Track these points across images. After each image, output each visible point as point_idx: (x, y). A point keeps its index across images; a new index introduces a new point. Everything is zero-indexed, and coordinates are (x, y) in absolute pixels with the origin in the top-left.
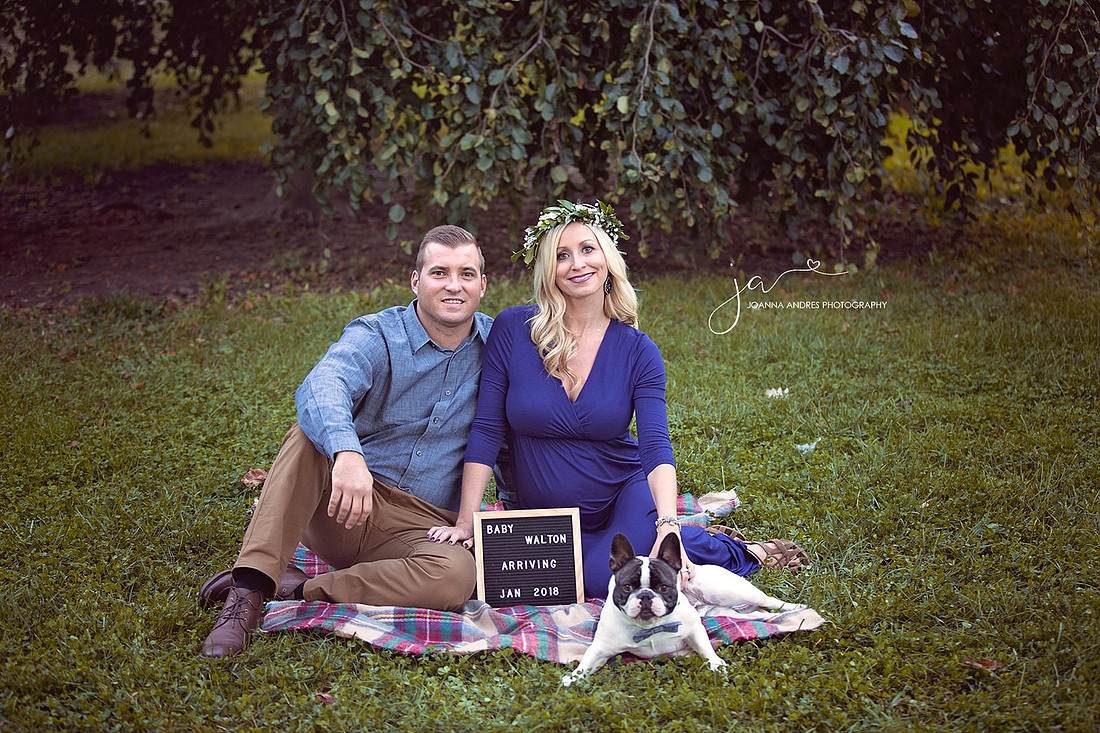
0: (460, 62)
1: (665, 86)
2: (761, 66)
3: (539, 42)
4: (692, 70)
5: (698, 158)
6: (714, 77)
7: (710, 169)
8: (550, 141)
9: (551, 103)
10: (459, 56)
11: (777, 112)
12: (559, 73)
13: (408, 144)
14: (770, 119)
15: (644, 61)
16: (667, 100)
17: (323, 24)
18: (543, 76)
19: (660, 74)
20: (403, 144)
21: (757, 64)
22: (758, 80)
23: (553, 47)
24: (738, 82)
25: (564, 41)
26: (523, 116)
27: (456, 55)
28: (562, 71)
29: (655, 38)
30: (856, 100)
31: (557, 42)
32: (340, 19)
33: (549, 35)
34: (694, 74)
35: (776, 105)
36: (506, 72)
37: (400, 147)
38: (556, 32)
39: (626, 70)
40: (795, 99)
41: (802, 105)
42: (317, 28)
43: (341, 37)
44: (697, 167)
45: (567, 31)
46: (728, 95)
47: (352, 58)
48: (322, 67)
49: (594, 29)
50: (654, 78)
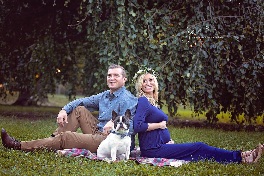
0: (147, 64)
1: (200, 71)
2: (229, 73)
3: (170, 61)
4: (209, 70)
5: (209, 92)
6: (215, 72)
7: (212, 95)
8: (171, 88)
9: (171, 77)
10: (147, 63)
11: (232, 84)
12: (174, 70)
13: (132, 86)
14: (230, 85)
15: (195, 64)
16: (200, 75)
17: (112, 51)
18: (170, 70)
19: (199, 68)
20: (131, 85)
21: (228, 72)
22: (228, 76)
23: (173, 63)
24: (221, 74)
25: (177, 62)
26: (163, 79)
27: (147, 62)
28: (175, 69)
29: (199, 59)
30: (252, 80)
31: (175, 62)
32: (117, 50)
33: (173, 60)
34: (210, 71)
35: (232, 82)
36: (160, 68)
37: (130, 86)
38: (174, 59)
39: (190, 66)
40: (236, 79)
41: (238, 81)
42: (110, 52)
43: (116, 55)
44: (208, 94)
45: (177, 59)
46: (218, 76)
47: (119, 61)
48: (111, 62)
49: (185, 59)
50: (197, 69)
